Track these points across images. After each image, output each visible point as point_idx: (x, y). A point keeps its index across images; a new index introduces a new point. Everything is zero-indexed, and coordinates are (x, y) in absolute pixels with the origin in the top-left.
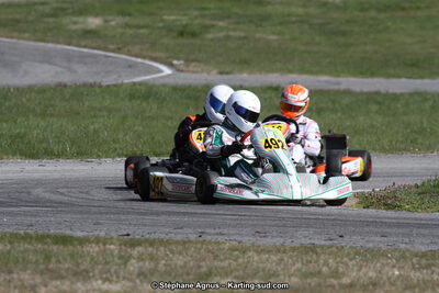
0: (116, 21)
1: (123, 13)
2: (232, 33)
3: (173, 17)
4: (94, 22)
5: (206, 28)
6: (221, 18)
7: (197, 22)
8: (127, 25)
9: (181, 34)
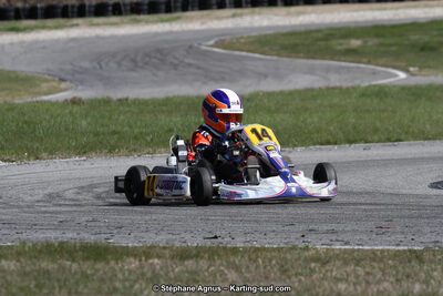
3: (417, 37)
4: (355, 43)
7: (436, 39)
8: (381, 45)
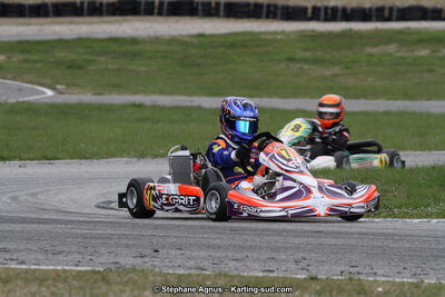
0: (17, 57)
1: (23, 52)
2: (110, 66)
3: (63, 54)
5: (89, 62)
6: (102, 54)
7: (82, 57)
8: (27, 61)
9: (70, 67)
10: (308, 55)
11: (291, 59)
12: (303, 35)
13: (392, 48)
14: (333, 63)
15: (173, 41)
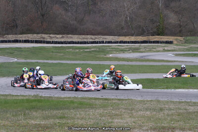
10: (55, 51)
11: (53, 52)
12: (53, 47)
13: (71, 50)
14: (62, 53)
15: (28, 48)
